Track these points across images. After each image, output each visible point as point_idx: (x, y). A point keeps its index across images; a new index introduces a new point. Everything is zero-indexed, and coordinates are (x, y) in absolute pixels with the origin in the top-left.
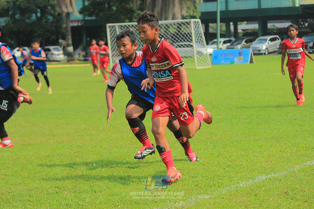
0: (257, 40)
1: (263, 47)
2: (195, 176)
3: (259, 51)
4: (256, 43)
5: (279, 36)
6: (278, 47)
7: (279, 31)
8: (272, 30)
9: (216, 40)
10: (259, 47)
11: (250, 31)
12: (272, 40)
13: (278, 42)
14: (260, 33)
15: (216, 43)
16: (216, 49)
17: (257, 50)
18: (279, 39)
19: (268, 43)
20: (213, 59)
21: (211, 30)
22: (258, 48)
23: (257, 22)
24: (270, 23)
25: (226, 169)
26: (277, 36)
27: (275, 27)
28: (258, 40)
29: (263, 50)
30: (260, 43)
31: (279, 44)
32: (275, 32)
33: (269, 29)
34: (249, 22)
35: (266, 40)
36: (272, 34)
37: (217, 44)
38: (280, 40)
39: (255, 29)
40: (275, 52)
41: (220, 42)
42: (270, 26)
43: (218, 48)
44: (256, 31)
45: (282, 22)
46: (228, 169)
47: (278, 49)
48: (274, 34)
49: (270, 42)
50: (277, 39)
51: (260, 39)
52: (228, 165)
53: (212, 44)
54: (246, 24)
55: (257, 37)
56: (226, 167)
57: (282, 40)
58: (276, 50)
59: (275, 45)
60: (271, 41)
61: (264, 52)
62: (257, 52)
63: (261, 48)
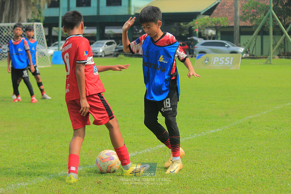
0: (95, 43)
1: (100, 50)
2: (18, 165)
3: (97, 53)
4: (94, 47)
5: (115, 41)
6: (114, 50)
7: (115, 36)
8: (109, 35)
9: (57, 43)
11: (89, 35)
12: (108, 44)
13: (114, 46)
14: (98, 38)
15: (57, 45)
16: (57, 51)
18: (114, 44)
19: (105, 47)
20: (54, 60)
21: (54, 33)
22: (95, 50)
23: (96, 27)
24: (108, 28)
25: (48, 159)
26: (113, 41)
27: (112, 33)
29: (100, 53)
30: (97, 46)
31: (115, 48)
32: (112, 36)
33: (106, 34)
34: (88, 27)
35: (103, 44)
36: (109, 38)
37: (59, 46)
38: (116, 45)
39: (93, 34)
40: (111, 55)
41: (62, 44)
42: (108, 32)
43: (59, 49)
44: (94, 35)
45: (118, 28)
46: (50, 159)
47: (114, 52)
48: (111, 39)
49: (106, 45)
51: (97, 43)
52: (50, 156)
53: (54, 46)
54: (86, 29)
55: (96, 41)
56: (48, 158)
57: (118, 44)
58: (112, 53)
59: (111, 48)
60: (108, 45)
61: (100, 55)
62: (95, 54)
63: (98, 51)
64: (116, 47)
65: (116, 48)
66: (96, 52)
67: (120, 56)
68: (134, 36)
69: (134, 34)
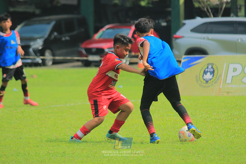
68: (12, 10)
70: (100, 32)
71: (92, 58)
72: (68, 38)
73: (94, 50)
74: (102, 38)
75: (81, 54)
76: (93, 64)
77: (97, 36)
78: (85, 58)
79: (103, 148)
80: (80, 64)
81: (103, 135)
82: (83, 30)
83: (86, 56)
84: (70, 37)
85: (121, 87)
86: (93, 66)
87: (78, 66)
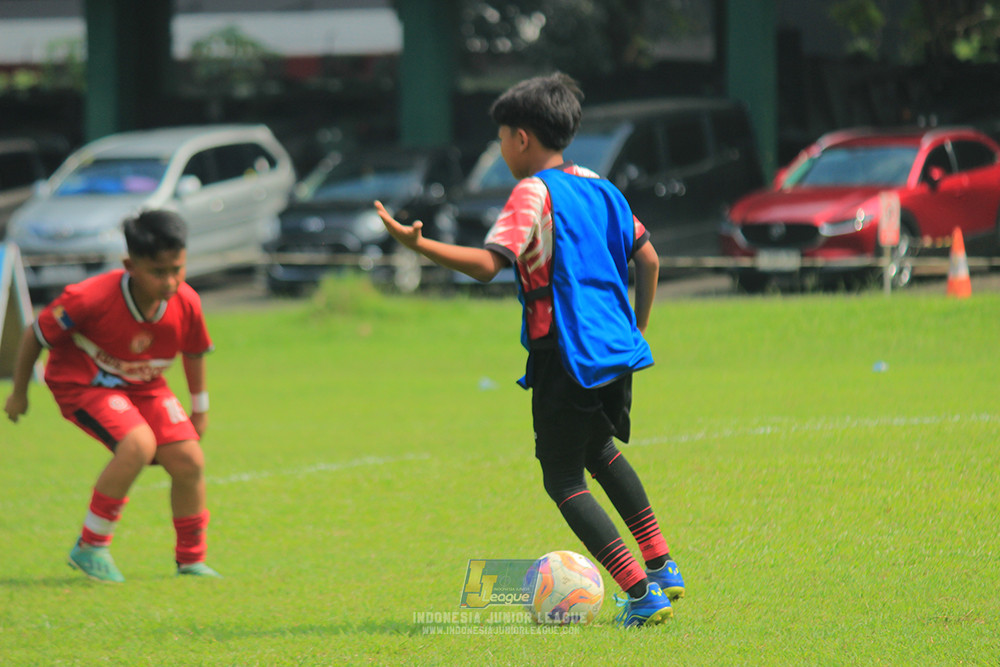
0: (73, 162)
4: (63, 194)
5: (280, 136)
6: (267, 228)
7: (273, 89)
8: (224, 73)
10: (94, 234)
12: (210, 168)
13: (270, 185)
14: (99, 107)
17: (61, 260)
18: (273, 163)
19: (176, 195)
22: (77, 235)
24: (198, 10)
26: (260, 134)
28: (82, 170)
30: (91, 191)
31: (278, 203)
32: (243, 91)
33: (188, 66)
35: (152, 168)
36: (215, 109)
38: (284, 173)
40: (241, 274)
44: (65, 82)
47: (267, 248)
48: (235, 113)
49: (192, 183)
50: (263, 163)
51: (100, 163)
55: (78, 141)
57: (303, 169)
58: (251, 256)
59: (238, 214)
60: (205, 180)
63: (108, 239)
64: (291, 197)
65: (292, 212)
66: (85, 246)
67: (332, 286)
68: (469, 84)
69: (470, 63)
70: (802, 163)
71: (769, 261)
72: (678, 188)
73: (777, 232)
74: (806, 185)
75: (727, 247)
76: (774, 283)
77: (789, 179)
78: (745, 262)
79: (822, 602)
80: (724, 282)
81: (820, 550)
82: (734, 155)
83: (751, 254)
84: (688, 182)
85: (884, 367)
86: (774, 291)
87: (718, 293)
